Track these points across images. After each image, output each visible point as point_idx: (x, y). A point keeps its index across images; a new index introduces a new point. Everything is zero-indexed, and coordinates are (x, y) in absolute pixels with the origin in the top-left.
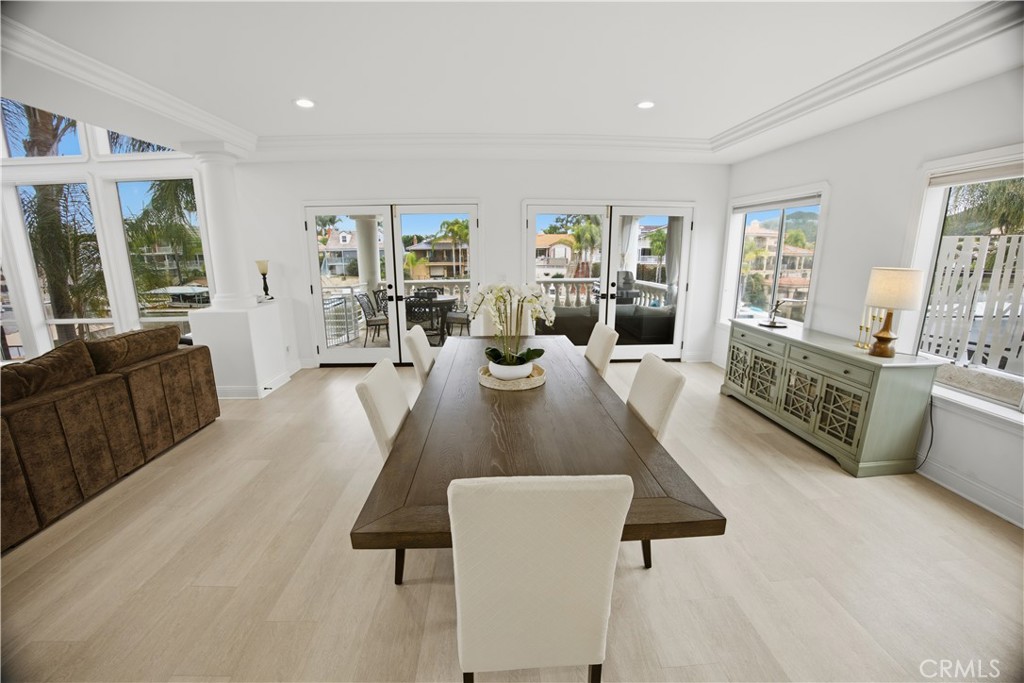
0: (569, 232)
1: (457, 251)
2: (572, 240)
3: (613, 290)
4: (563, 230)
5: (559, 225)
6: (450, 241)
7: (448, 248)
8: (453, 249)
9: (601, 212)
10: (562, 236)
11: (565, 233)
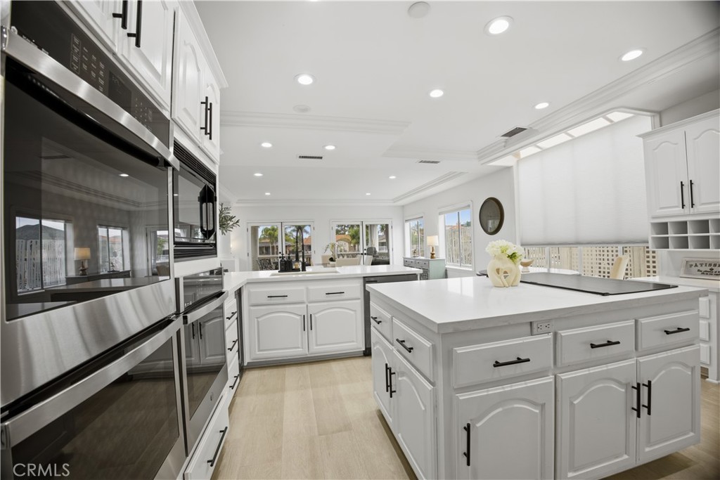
0: (347, 233)
1: (273, 247)
2: (349, 238)
3: (365, 252)
4: (342, 232)
5: (339, 228)
6: (268, 241)
7: (267, 245)
8: (271, 246)
9: (359, 223)
10: (343, 236)
11: (344, 234)
